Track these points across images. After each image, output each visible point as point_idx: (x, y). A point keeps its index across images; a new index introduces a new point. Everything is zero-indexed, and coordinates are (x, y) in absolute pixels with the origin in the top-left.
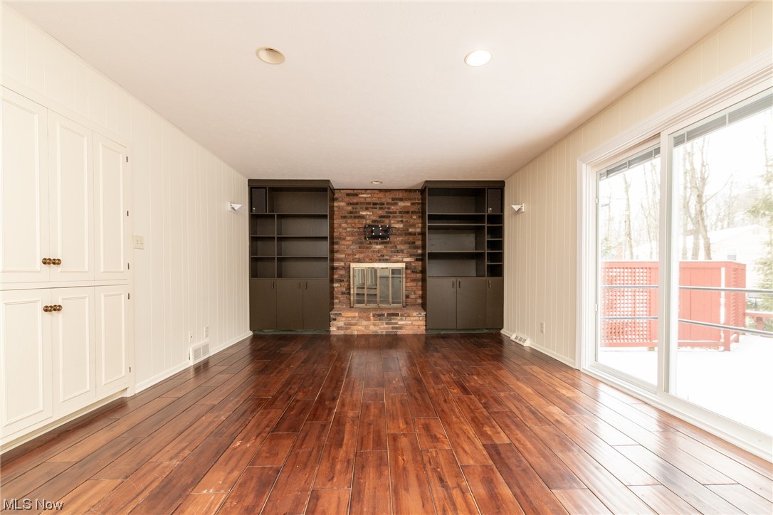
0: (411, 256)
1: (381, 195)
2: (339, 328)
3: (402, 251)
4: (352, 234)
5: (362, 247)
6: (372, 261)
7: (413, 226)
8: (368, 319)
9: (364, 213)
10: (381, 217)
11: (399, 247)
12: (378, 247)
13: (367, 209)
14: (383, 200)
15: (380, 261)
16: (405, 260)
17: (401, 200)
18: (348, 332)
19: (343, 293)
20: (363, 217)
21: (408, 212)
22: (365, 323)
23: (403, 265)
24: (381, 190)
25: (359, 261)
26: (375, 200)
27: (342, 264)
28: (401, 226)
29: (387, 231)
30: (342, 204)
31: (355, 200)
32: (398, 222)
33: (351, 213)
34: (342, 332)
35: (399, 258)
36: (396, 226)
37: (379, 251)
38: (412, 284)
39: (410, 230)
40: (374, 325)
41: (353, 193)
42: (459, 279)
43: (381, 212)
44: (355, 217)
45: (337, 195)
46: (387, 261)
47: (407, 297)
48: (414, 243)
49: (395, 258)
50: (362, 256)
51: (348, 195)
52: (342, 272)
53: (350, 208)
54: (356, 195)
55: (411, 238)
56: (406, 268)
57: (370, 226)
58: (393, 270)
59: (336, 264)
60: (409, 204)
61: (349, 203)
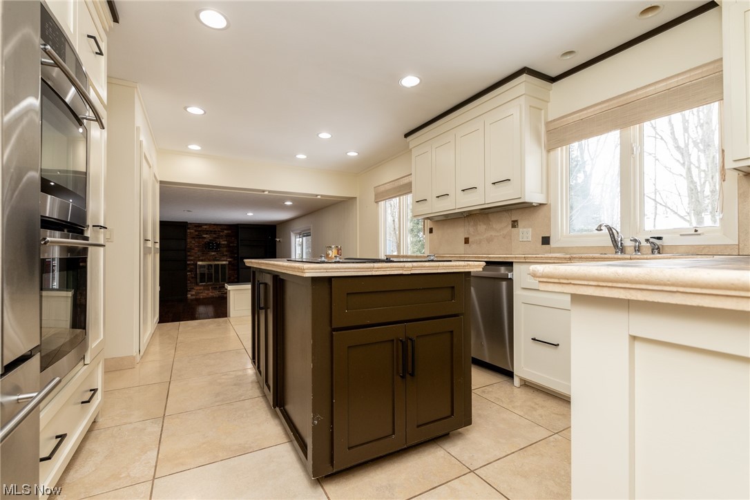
0: (231, 258)
1: (215, 227)
2: (192, 295)
3: (226, 255)
4: (198, 247)
5: (204, 253)
6: (210, 261)
7: (232, 242)
8: (209, 290)
9: (205, 236)
10: (216, 238)
11: (225, 253)
12: (213, 253)
13: (206, 234)
14: (216, 230)
15: (214, 260)
16: (229, 260)
17: (226, 229)
18: (198, 297)
19: (192, 278)
20: (205, 238)
21: (229, 236)
22: (206, 292)
23: (227, 262)
24: (214, 225)
25: (202, 261)
26: (211, 229)
27: (192, 262)
28: (226, 243)
29: (219, 245)
30: (192, 231)
31: (200, 229)
32: (224, 241)
33: (197, 235)
34: (194, 297)
35: (225, 259)
36: (223, 243)
37: (214, 255)
38: (231, 270)
39: (231, 245)
40: (212, 292)
41: (198, 225)
43: (214, 236)
44: (200, 238)
45: (189, 226)
46: (218, 260)
47: (229, 278)
48: (233, 251)
49: (223, 259)
50: (204, 258)
51: (196, 226)
52: (192, 267)
53: (197, 233)
54: (201, 226)
55: (231, 249)
56: (229, 264)
57: (209, 243)
58: (222, 265)
59: (188, 262)
60: (230, 232)
61: (196, 231)
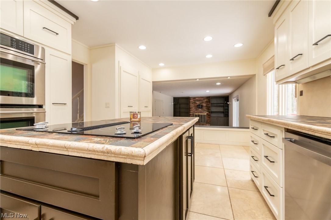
0: (208, 112)
1: (201, 98)
3: (206, 111)
4: (194, 107)
5: (196, 110)
6: (199, 113)
7: (208, 105)
9: (197, 102)
10: (201, 103)
11: (205, 110)
12: (200, 110)
13: (198, 101)
14: (201, 99)
15: (201, 113)
16: (207, 113)
17: (206, 99)
20: (197, 103)
21: (207, 102)
23: (206, 114)
24: (201, 97)
26: (199, 99)
28: (205, 105)
29: (202, 106)
30: (192, 100)
32: (205, 104)
35: (205, 112)
37: (200, 111)
38: (208, 118)
39: (208, 106)
41: (194, 98)
42: (218, 118)
43: (201, 102)
44: (195, 103)
45: (191, 98)
46: (202, 113)
47: (207, 121)
48: (208, 109)
49: (204, 112)
50: (196, 112)
53: (194, 101)
55: (208, 108)
56: (207, 114)
57: (198, 105)
58: (204, 115)
59: (191, 113)
60: (207, 100)
61: (193, 100)
